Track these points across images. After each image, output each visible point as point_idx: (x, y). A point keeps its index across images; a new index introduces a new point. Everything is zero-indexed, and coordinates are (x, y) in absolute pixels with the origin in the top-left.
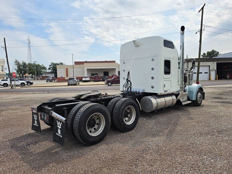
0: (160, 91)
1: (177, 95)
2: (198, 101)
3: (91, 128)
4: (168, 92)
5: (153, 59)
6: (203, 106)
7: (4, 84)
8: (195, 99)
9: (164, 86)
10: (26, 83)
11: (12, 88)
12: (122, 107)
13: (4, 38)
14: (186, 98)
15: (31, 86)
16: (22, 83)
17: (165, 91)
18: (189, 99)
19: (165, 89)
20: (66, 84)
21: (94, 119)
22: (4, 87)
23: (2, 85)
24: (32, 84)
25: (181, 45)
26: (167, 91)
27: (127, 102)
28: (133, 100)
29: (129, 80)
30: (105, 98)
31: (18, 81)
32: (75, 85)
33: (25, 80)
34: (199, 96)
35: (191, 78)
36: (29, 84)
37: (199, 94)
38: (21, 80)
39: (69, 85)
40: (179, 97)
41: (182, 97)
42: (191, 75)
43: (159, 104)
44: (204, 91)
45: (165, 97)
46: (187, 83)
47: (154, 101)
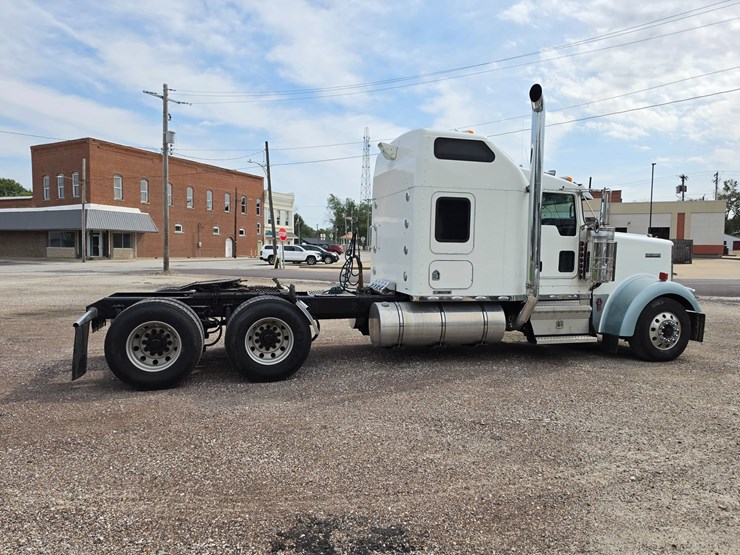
0: (419, 289)
1: (512, 307)
2: (655, 343)
4: (456, 295)
5: (407, 195)
6: (683, 361)
8: (631, 334)
9: (436, 275)
10: (320, 258)
11: (276, 267)
14: (577, 325)
15: (334, 265)
16: (309, 257)
17: (439, 292)
18: (592, 331)
19: (439, 285)
23: (265, 260)
24: (336, 261)
26: (449, 293)
28: (286, 305)
31: (301, 250)
34: (656, 325)
36: (328, 260)
37: (659, 317)
40: (523, 317)
41: (553, 318)
42: (605, 248)
43: (408, 326)
44: (703, 308)
45: (448, 311)
46: (588, 275)
47: (389, 316)
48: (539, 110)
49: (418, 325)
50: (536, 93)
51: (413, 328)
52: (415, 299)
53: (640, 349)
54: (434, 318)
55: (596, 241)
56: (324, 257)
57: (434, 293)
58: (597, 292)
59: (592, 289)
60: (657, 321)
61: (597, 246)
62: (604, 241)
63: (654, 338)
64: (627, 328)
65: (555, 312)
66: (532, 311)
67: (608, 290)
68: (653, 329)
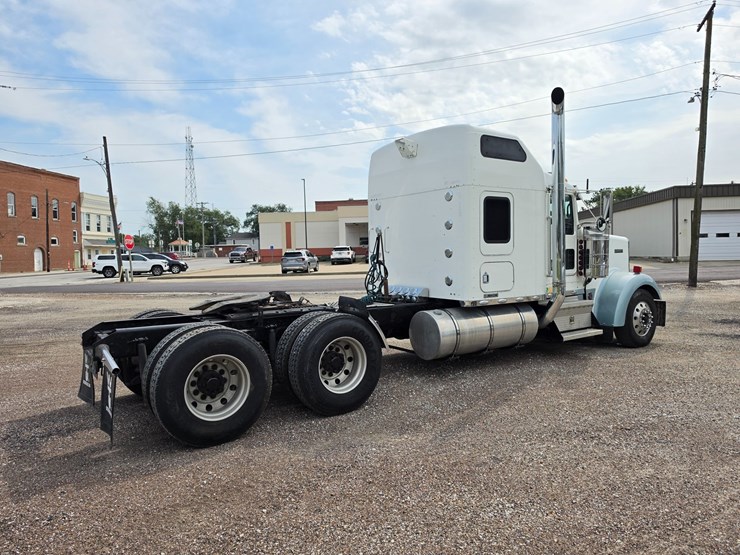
0: (469, 295)
1: (540, 307)
2: (637, 330)
3: (213, 397)
4: (502, 298)
5: (448, 194)
6: (656, 346)
7: (106, 268)
8: (623, 324)
9: (486, 279)
10: (167, 267)
11: (122, 280)
12: (316, 341)
13: (104, 138)
14: (584, 319)
15: (182, 274)
16: (154, 267)
17: (489, 296)
18: (595, 324)
19: (489, 288)
20: (278, 269)
21: (222, 372)
22: (106, 277)
23: (99, 272)
24: (185, 270)
25: (555, 147)
26: (496, 295)
27: (333, 325)
28: (357, 321)
29: (381, 259)
30: (280, 312)
31: (144, 260)
32: (304, 272)
33: (164, 258)
34: (637, 314)
35: (602, 254)
36: (175, 269)
37: (638, 306)
38: (152, 257)
39: (285, 272)
40: (549, 316)
41: (568, 314)
42: (603, 244)
43: (464, 333)
44: (664, 296)
45: (493, 314)
46: (588, 271)
47: (446, 324)
48: (559, 113)
49: (472, 332)
50: (558, 96)
51: (467, 336)
52: (467, 304)
54: (481, 322)
55: (595, 239)
56: (171, 265)
57: (485, 296)
58: (589, 287)
59: (585, 285)
60: (637, 310)
61: (595, 242)
62: (602, 239)
63: (637, 326)
64: (618, 321)
65: (569, 308)
66: (559, 309)
67: (596, 285)
68: (636, 318)
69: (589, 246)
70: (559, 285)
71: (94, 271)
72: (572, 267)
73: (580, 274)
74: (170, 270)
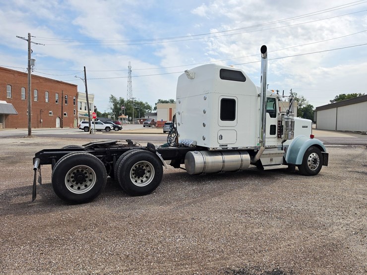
0: (213, 145)
1: (252, 152)
2: (310, 167)
4: (230, 147)
5: (205, 97)
6: (321, 175)
7: (85, 127)
8: (301, 164)
9: (221, 137)
10: (113, 128)
11: (91, 133)
13: (85, 67)
14: (279, 160)
15: (120, 131)
16: (106, 127)
17: (222, 146)
18: (285, 163)
19: (222, 142)
21: (86, 173)
22: (85, 131)
23: (82, 129)
24: (121, 129)
26: (227, 146)
28: (151, 154)
31: (102, 124)
34: (310, 159)
36: (116, 129)
37: (311, 155)
38: (106, 123)
39: (165, 132)
40: (257, 157)
41: (269, 157)
42: (290, 123)
43: (208, 163)
44: (327, 151)
45: (225, 155)
46: (283, 136)
47: (199, 158)
48: (265, 58)
49: (212, 162)
50: (264, 49)
51: (210, 164)
52: (211, 149)
53: (304, 171)
54: (219, 158)
55: (286, 120)
56: (115, 127)
57: (220, 146)
58: (285, 144)
59: (282, 143)
60: (311, 157)
61: (287, 122)
62: (290, 120)
63: (310, 165)
64: (299, 161)
65: (270, 154)
66: (262, 154)
67: (289, 143)
68: (309, 161)
69: (283, 124)
70: (262, 142)
71: (80, 128)
72: (275, 134)
73: (278, 137)
74: (114, 129)
